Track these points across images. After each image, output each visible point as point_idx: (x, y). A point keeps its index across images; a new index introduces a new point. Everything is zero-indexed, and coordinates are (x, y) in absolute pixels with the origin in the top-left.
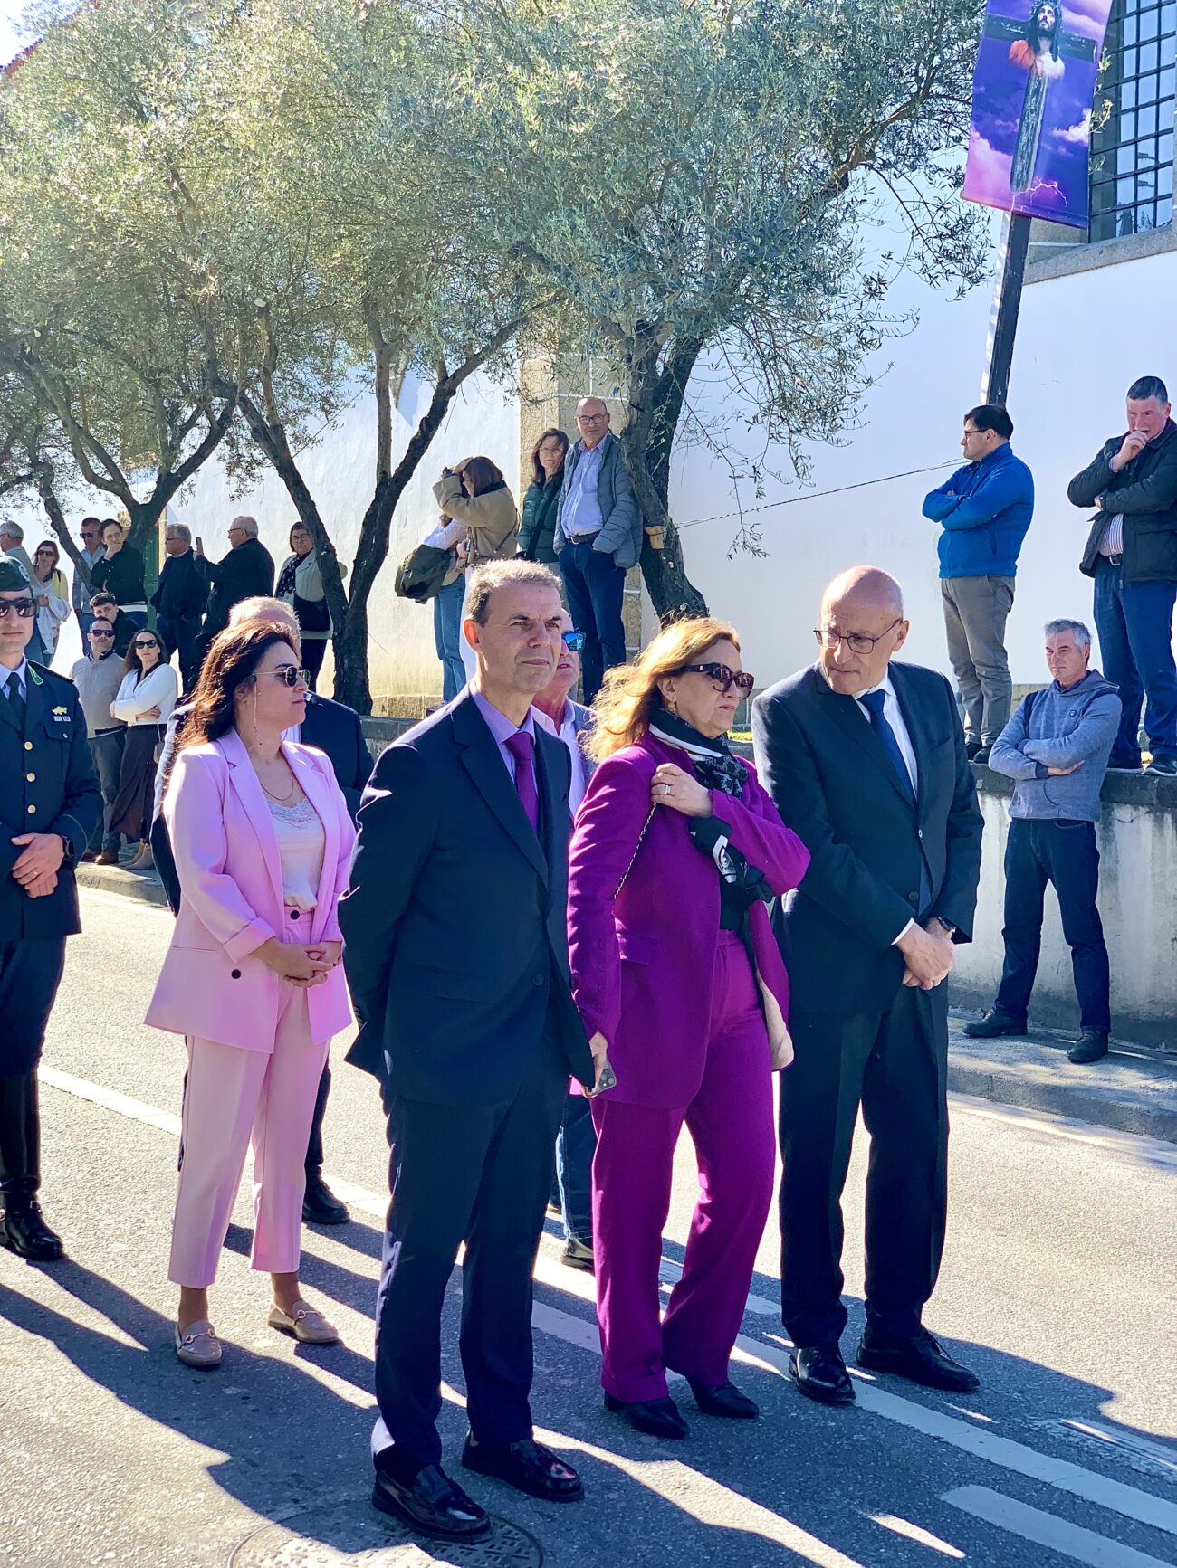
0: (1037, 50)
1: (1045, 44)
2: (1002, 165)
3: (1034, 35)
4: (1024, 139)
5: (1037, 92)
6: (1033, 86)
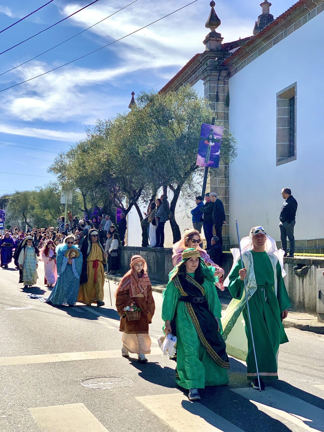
0: (209, 142)
1: (210, 141)
2: (204, 159)
3: (209, 140)
4: (207, 155)
5: (209, 148)
6: (208, 147)
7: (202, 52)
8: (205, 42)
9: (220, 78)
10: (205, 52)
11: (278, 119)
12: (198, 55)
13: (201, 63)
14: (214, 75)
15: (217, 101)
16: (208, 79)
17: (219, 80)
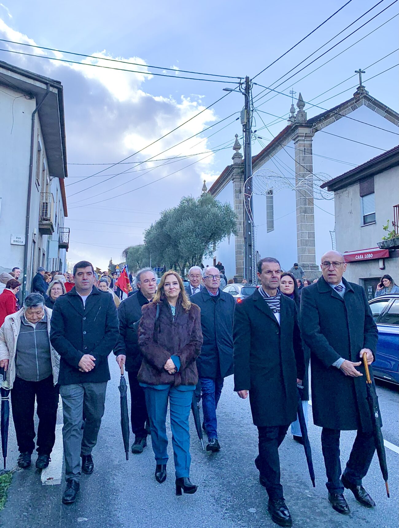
7: (230, 165)
8: (233, 158)
9: (242, 179)
10: (232, 165)
11: (267, 206)
12: (228, 167)
13: (231, 170)
14: (237, 178)
15: (240, 193)
16: (234, 180)
17: (241, 180)
